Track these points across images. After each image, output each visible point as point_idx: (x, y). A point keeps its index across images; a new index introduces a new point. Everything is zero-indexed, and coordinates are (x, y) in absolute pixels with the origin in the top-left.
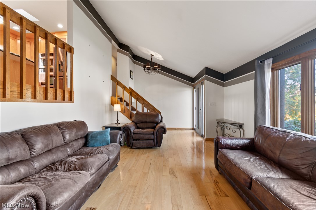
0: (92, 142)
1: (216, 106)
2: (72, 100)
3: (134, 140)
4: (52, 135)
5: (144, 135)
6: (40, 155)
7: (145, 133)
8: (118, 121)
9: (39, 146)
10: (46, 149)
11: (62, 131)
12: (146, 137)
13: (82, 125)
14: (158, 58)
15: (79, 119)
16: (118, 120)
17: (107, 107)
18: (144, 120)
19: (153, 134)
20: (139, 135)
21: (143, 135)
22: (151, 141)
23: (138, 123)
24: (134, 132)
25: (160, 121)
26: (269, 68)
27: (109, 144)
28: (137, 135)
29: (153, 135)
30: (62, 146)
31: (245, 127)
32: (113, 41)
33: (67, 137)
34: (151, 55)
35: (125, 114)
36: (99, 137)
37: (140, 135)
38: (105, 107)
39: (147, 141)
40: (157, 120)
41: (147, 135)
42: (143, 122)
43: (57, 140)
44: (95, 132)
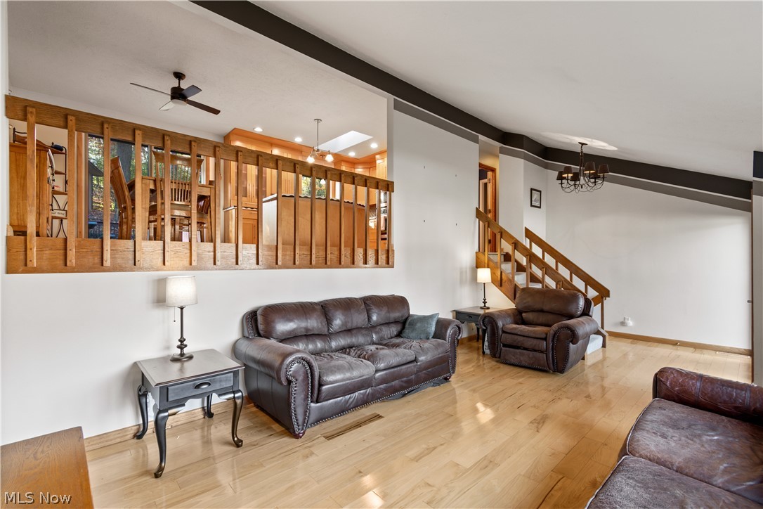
0: (407, 331)
2: (390, 263)
3: (504, 346)
4: (352, 311)
5: (525, 338)
6: (338, 333)
7: (526, 335)
8: (485, 303)
9: (338, 322)
10: (344, 328)
11: (368, 308)
12: (529, 343)
13: (402, 302)
14: (601, 148)
15: (398, 293)
16: (485, 300)
17: (466, 272)
18: (538, 306)
19: (545, 339)
20: (513, 336)
21: (521, 339)
22: (541, 354)
24: (504, 330)
25: (579, 313)
27: (428, 339)
28: (510, 336)
29: (545, 343)
30: (366, 328)
32: (481, 137)
33: (374, 318)
34: (579, 143)
35: (503, 288)
36: (419, 325)
37: (516, 337)
38: (461, 273)
39: (531, 354)
40: (572, 309)
41: (530, 339)
42: (534, 311)
43: (359, 319)
44: (415, 317)
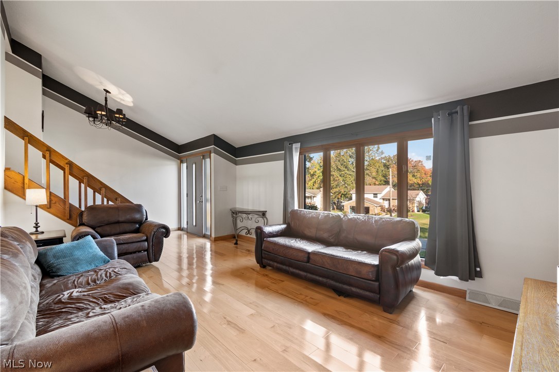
1: (226, 191)
5: (129, 245)
7: (130, 241)
8: (37, 227)
12: (134, 247)
14: (119, 100)
16: (37, 224)
18: (113, 219)
19: (146, 240)
22: (143, 253)
23: (99, 227)
25: (144, 219)
26: (296, 152)
29: (146, 243)
31: (267, 215)
34: (104, 90)
35: (52, 209)
39: (135, 255)
40: (139, 216)
41: (134, 244)
42: (109, 224)
